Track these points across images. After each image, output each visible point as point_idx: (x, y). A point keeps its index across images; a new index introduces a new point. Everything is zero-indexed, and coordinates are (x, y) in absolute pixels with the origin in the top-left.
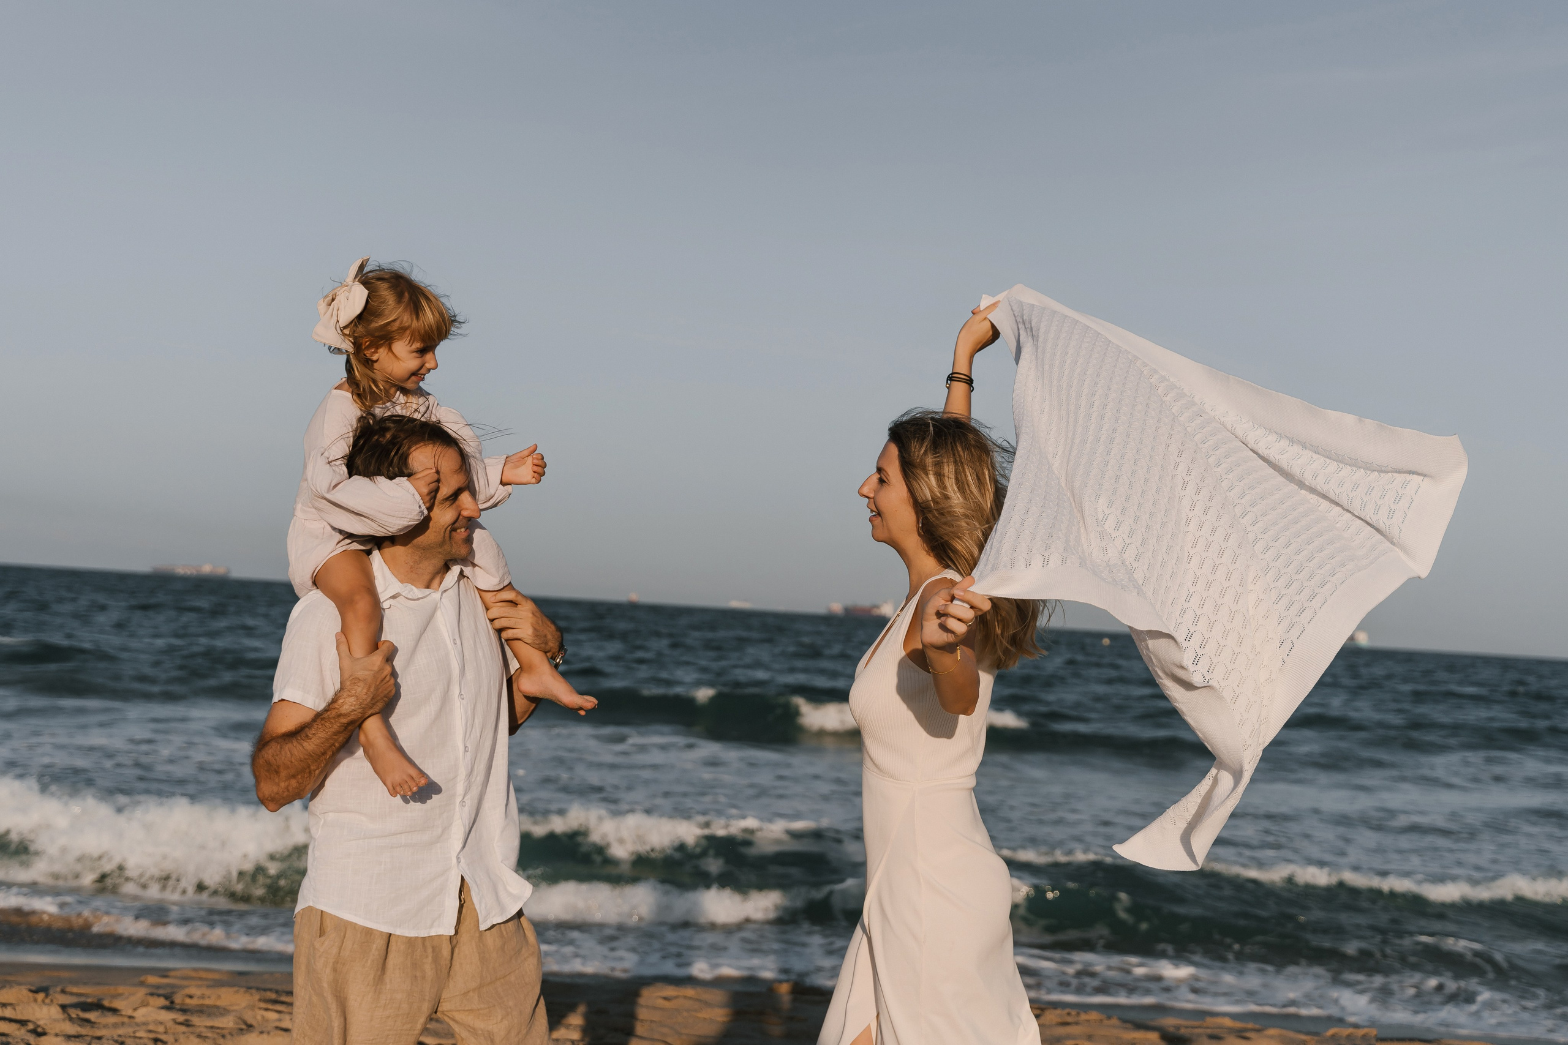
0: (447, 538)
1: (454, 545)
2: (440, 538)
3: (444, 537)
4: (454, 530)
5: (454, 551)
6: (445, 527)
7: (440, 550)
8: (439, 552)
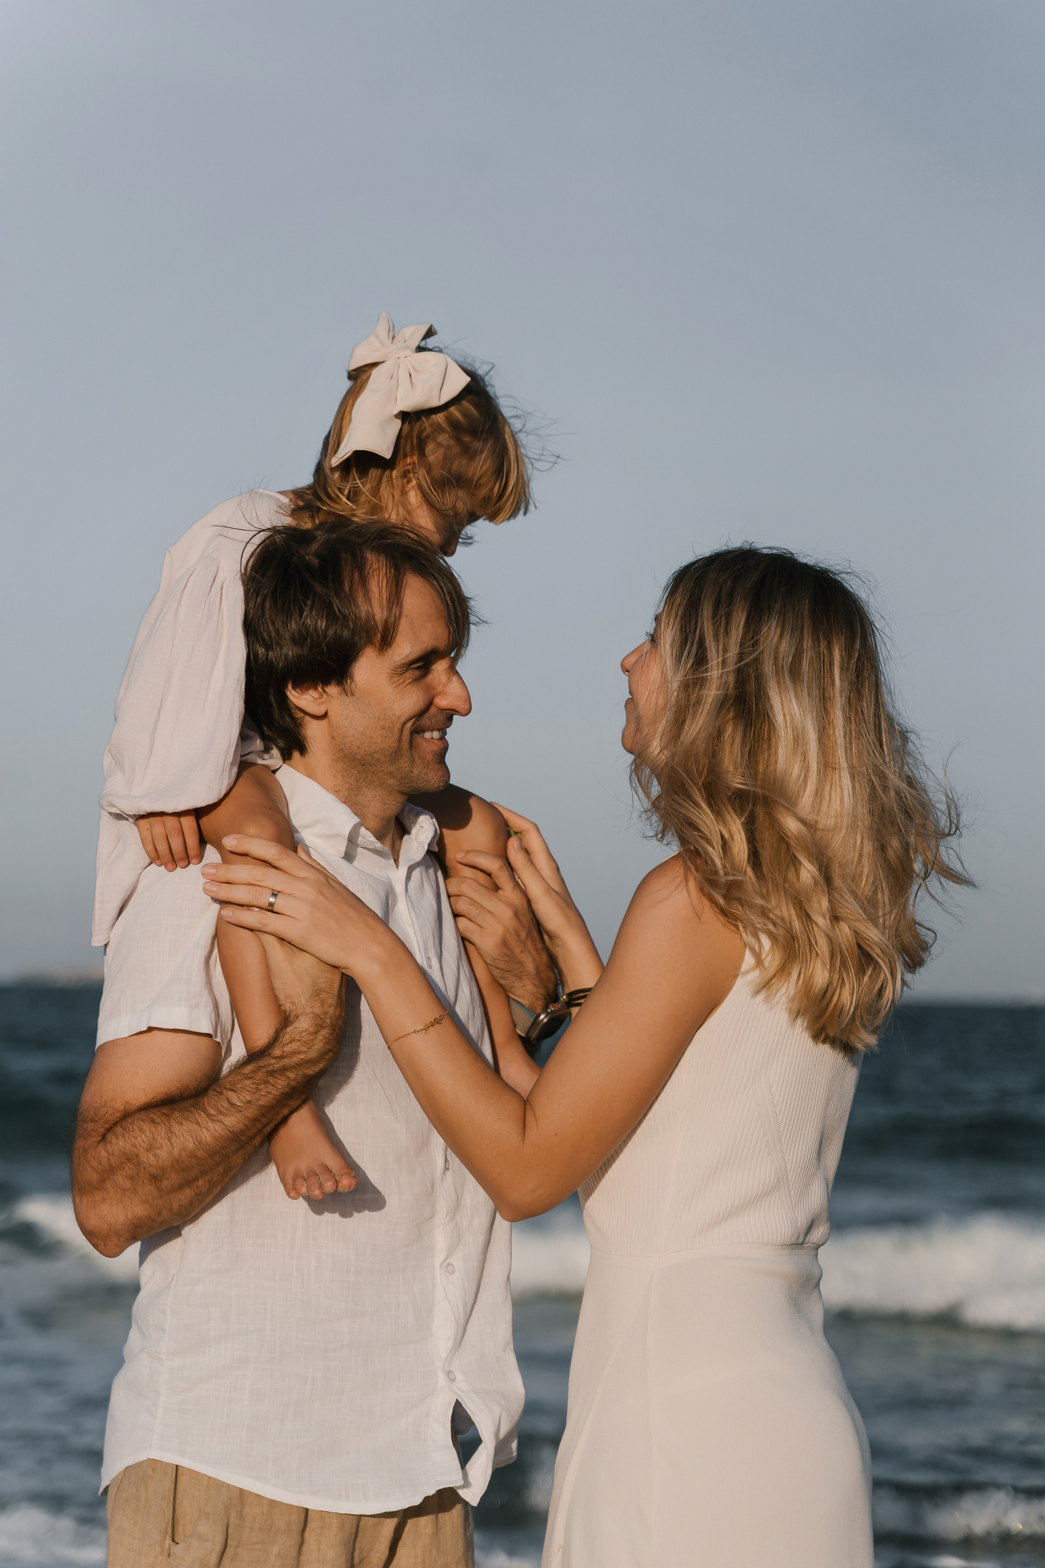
0: (405, 745)
1: (417, 761)
2: (390, 742)
3: (400, 740)
4: (417, 731)
5: (416, 772)
6: (403, 719)
7: (392, 769)
8: (390, 773)
